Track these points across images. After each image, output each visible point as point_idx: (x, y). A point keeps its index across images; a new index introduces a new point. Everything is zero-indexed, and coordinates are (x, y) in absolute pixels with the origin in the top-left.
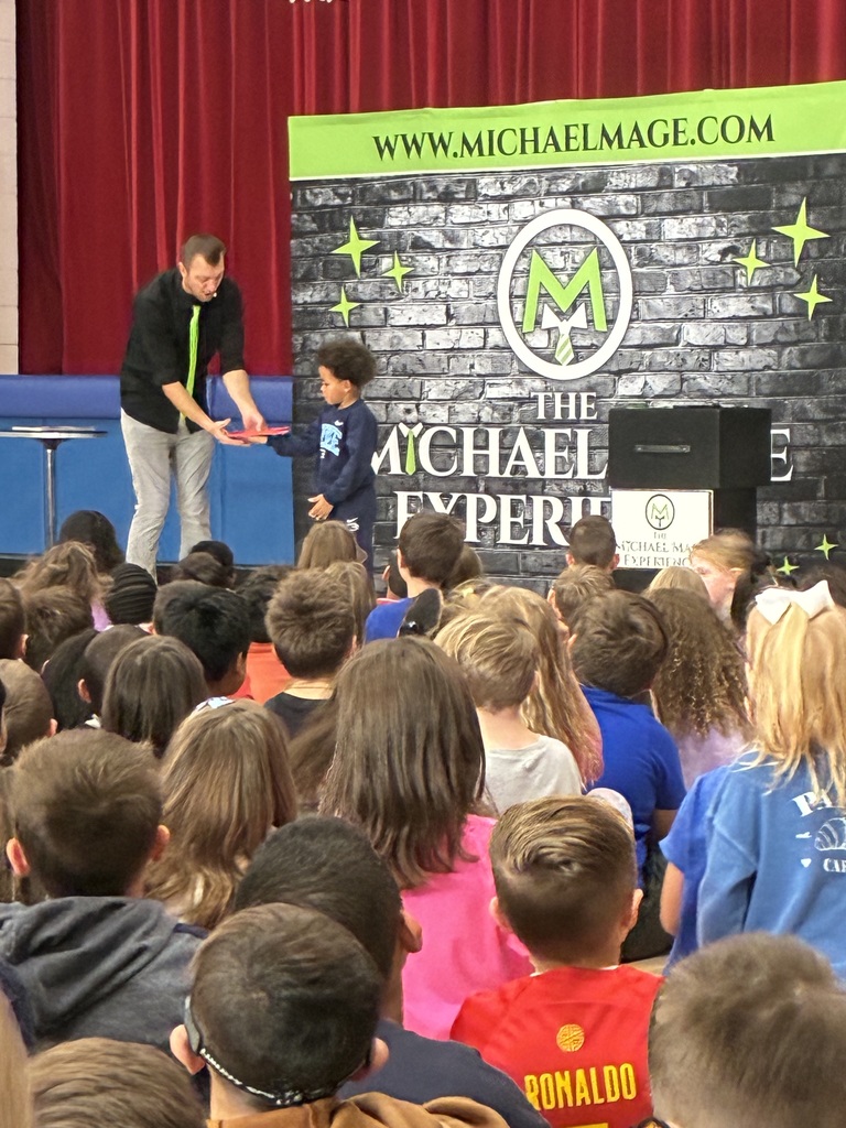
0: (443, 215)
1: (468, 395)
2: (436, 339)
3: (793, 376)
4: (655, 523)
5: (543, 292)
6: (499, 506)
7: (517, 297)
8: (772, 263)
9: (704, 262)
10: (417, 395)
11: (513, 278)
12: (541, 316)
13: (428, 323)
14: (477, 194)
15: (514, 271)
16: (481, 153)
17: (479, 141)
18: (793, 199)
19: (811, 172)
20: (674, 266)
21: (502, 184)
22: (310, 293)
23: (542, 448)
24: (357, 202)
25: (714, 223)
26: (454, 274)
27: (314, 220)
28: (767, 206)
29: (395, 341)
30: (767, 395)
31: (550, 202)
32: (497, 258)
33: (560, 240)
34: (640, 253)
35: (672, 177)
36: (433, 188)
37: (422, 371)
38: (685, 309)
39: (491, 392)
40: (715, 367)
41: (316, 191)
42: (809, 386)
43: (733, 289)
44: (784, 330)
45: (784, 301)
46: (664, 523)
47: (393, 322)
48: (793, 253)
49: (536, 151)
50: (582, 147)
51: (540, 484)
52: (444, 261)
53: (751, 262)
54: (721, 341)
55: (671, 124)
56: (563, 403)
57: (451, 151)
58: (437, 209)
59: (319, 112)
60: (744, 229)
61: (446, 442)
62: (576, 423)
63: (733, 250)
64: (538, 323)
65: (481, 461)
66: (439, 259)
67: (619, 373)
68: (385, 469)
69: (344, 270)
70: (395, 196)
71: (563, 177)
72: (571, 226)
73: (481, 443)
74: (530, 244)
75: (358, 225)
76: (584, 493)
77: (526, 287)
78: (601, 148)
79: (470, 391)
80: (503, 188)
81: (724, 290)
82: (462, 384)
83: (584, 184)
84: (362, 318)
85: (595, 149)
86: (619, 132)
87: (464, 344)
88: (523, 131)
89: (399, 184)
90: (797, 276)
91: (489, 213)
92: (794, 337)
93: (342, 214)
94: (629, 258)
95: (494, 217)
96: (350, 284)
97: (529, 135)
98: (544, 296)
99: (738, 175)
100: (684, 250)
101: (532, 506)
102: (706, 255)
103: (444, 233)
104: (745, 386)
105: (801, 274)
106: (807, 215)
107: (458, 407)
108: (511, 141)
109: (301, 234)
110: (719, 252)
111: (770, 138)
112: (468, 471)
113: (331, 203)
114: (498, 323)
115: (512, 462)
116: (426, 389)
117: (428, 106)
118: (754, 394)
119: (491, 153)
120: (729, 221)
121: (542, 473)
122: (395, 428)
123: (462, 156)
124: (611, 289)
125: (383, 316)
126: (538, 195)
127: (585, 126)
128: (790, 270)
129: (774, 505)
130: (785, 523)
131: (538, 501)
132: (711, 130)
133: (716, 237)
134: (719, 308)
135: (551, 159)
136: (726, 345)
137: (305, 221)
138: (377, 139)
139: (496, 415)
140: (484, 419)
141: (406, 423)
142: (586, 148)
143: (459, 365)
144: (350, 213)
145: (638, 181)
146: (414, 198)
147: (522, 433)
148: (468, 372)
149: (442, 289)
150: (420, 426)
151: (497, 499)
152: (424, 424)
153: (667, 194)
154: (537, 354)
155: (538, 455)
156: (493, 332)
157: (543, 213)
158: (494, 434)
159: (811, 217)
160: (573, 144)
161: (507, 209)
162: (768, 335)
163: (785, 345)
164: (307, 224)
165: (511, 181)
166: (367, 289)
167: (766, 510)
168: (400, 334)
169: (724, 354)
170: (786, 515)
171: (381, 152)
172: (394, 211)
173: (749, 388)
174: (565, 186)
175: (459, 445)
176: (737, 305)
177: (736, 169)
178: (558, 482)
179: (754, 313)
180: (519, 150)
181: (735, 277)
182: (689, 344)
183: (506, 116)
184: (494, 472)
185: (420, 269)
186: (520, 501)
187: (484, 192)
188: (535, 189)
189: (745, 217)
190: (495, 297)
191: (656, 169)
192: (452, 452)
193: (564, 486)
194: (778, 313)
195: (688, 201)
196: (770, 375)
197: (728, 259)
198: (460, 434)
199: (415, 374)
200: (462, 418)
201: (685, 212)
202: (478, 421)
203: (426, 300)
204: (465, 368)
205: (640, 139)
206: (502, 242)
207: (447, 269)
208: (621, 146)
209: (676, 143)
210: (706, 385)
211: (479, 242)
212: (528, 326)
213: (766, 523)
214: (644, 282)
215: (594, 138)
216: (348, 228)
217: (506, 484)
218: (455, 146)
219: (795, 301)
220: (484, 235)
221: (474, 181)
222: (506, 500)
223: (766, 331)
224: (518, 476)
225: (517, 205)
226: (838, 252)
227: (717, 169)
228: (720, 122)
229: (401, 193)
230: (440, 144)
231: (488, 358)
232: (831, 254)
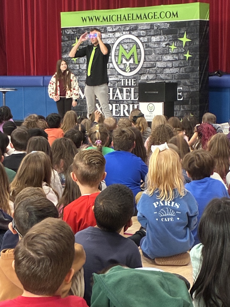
3: (183, 74)
4: (150, 110)
5: (123, 55)
7: (116, 56)
8: (178, 47)
9: (162, 47)
11: (115, 51)
12: (122, 60)
14: (107, 31)
15: (116, 50)
16: (107, 21)
17: (107, 18)
18: (183, 32)
19: (187, 25)
20: (154, 48)
21: (113, 28)
22: (66, 55)
23: (123, 92)
24: (78, 33)
25: (164, 38)
27: (67, 38)
28: (177, 34)
30: (177, 79)
31: (124, 33)
33: (127, 42)
34: (146, 45)
35: (154, 26)
38: (157, 59)
40: (164, 73)
41: (68, 30)
42: (186, 77)
43: (168, 54)
44: (181, 63)
45: (181, 56)
46: (152, 110)
48: (183, 45)
49: (121, 20)
51: (122, 101)
53: (173, 47)
54: (166, 66)
55: (153, 13)
56: (128, 82)
57: (100, 20)
59: (68, 11)
60: (171, 39)
62: (131, 86)
63: (168, 44)
64: (121, 62)
67: (141, 74)
71: (127, 27)
72: (129, 39)
74: (119, 43)
76: (133, 103)
77: (118, 53)
78: (136, 20)
80: (113, 29)
81: (166, 54)
83: (132, 28)
84: (79, 61)
85: (135, 20)
86: (141, 16)
88: (118, 15)
89: (88, 28)
90: (184, 50)
91: (109, 35)
92: (183, 65)
93: (74, 36)
94: (143, 46)
95: (111, 37)
97: (119, 16)
98: (123, 56)
99: (169, 26)
100: (157, 44)
101: (120, 106)
102: (162, 45)
104: (172, 77)
105: (185, 50)
106: (186, 36)
108: (115, 18)
109: (64, 41)
110: (165, 45)
111: (177, 17)
113: (71, 33)
114: (112, 62)
115: (115, 96)
117: (94, 9)
118: (174, 79)
119: (110, 21)
120: (167, 37)
121: (123, 99)
123: (103, 22)
124: (139, 54)
125: (84, 61)
126: (121, 31)
127: (133, 14)
128: (182, 49)
129: (179, 106)
130: (181, 110)
131: (122, 105)
132: (163, 15)
133: (164, 41)
134: (165, 58)
135: (124, 22)
136: (167, 67)
137: (65, 38)
138: (82, 18)
139: (112, 85)
142: (133, 19)
144: (76, 36)
145: (146, 27)
147: (118, 89)
151: (112, 105)
153: (152, 31)
154: (121, 70)
155: (122, 94)
156: (110, 64)
157: (122, 35)
158: (111, 89)
159: (187, 36)
160: (130, 19)
161: (114, 34)
162: (177, 65)
163: (181, 67)
164: (65, 39)
165: (115, 28)
167: (177, 107)
169: (166, 69)
170: (181, 108)
171: (83, 21)
173: (172, 78)
174: (128, 29)
176: (169, 58)
177: (169, 24)
178: (127, 101)
179: (173, 59)
180: (117, 20)
181: (169, 51)
182: (158, 67)
183: (112, 12)
184: (111, 98)
186: (118, 105)
187: (108, 30)
188: (120, 30)
189: (171, 36)
191: (150, 25)
193: (128, 102)
194: (179, 59)
195: (157, 32)
196: (178, 75)
197: (167, 46)
201: (157, 35)
205: (146, 17)
206: (113, 43)
208: (141, 19)
209: (155, 18)
210: (162, 77)
212: (119, 63)
213: (177, 110)
214: (147, 52)
215: (135, 17)
216: (75, 39)
217: (114, 101)
218: (101, 19)
219: (183, 56)
220: (108, 41)
221: (106, 28)
222: (114, 105)
223: (176, 64)
224: (117, 99)
225: (116, 34)
226: (194, 44)
227: (165, 24)
228: (165, 13)
229: (88, 31)
230: (97, 19)
231: (110, 71)
232: (192, 45)
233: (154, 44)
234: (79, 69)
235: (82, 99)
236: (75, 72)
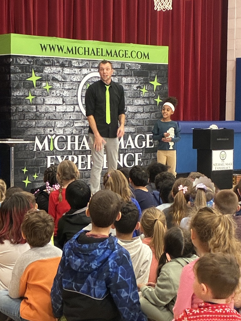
0: (61, 71)
1: (69, 126)
2: (60, 109)
3: (154, 120)
4: (222, 158)
6: (78, 159)
7: (83, 97)
8: (149, 91)
9: (133, 90)
10: (54, 126)
11: (82, 91)
13: (57, 104)
14: (71, 65)
15: (82, 89)
16: (73, 53)
17: (72, 49)
18: (154, 75)
19: (157, 68)
21: (79, 63)
22: (18, 93)
24: (34, 64)
25: (135, 79)
26: (65, 89)
27: (20, 69)
28: (148, 76)
29: (46, 109)
30: (148, 125)
31: (92, 70)
32: (77, 85)
33: (95, 81)
35: (124, 66)
36: (58, 62)
37: (55, 118)
38: (128, 102)
39: (76, 125)
40: (135, 118)
41: (21, 59)
43: (139, 97)
44: (151, 108)
45: (151, 101)
46: (224, 158)
47: (46, 103)
48: (154, 89)
49: (89, 54)
50: (101, 55)
52: (62, 85)
53: (144, 90)
54: (137, 111)
55: (124, 51)
58: (59, 69)
60: (142, 82)
61: (63, 140)
63: (140, 87)
65: (73, 146)
66: (60, 84)
68: (44, 149)
69: (30, 86)
70: (46, 63)
71: (96, 63)
72: (98, 77)
73: (73, 140)
74: (87, 82)
75: (35, 71)
78: (106, 56)
79: (69, 125)
80: (79, 64)
81: (137, 97)
82: (67, 123)
84: (36, 102)
85: (105, 56)
86: (111, 52)
87: (68, 110)
88: (85, 48)
89: (48, 59)
90: (155, 95)
91: (75, 71)
92: (154, 110)
93: (30, 68)
95: (76, 73)
96: (32, 90)
97: (87, 50)
99: (141, 67)
100: (128, 86)
101: (87, 158)
102: (133, 88)
103: (61, 76)
104: (143, 123)
105: (156, 94)
106: (157, 79)
107: (66, 130)
108: (82, 51)
109: (15, 73)
110: (136, 87)
111: (148, 58)
112: (69, 149)
113: (26, 63)
114: (78, 104)
115: (82, 145)
116: (56, 124)
118: (145, 125)
119: (76, 54)
120: (139, 79)
122: (47, 136)
123: (67, 53)
125: (43, 101)
126: (89, 67)
127: (102, 49)
128: (153, 93)
129: (149, 154)
130: (152, 158)
131: (89, 156)
132: (134, 55)
133: (135, 83)
134: (136, 102)
136: (138, 112)
137: (17, 69)
138: (41, 45)
139: (77, 132)
140: (74, 133)
141: (50, 134)
142: (102, 55)
143: (67, 117)
144: (32, 67)
146: (53, 65)
147: (85, 137)
148: (69, 119)
149: (61, 93)
150: (54, 136)
151: (78, 157)
152: (56, 135)
153: (123, 71)
156: (76, 107)
157: (90, 73)
158: (77, 137)
159: (158, 80)
160: (99, 54)
161: (80, 70)
162: (148, 110)
163: (152, 112)
164: (17, 70)
165: (81, 63)
166: (38, 92)
168: (48, 107)
169: (138, 115)
170: (152, 156)
171: (42, 49)
172: (46, 68)
175: (67, 141)
176: (140, 102)
177: (140, 65)
179: (144, 104)
180: (84, 54)
181: (140, 94)
182: (129, 112)
183: (80, 43)
184: (77, 148)
185: (54, 87)
186: (84, 157)
187: (73, 65)
188: (88, 66)
189: (142, 78)
190: (77, 97)
191: (120, 64)
192: (64, 143)
194: (150, 104)
195: (128, 73)
196: (149, 120)
197: (138, 89)
198: (67, 137)
199: (52, 119)
200: (67, 133)
201: (127, 76)
202: (72, 133)
203: (56, 96)
204: (68, 118)
205: (116, 55)
206: (79, 80)
207: (63, 87)
208: (111, 56)
209: (125, 57)
210: (133, 123)
211: (72, 80)
213: (148, 159)
215: (104, 53)
216: (32, 72)
217: (80, 152)
218: (65, 50)
219: (154, 101)
220: (74, 78)
221: (71, 61)
222: (80, 157)
223: (147, 108)
224: (83, 149)
225: (83, 70)
226: (164, 89)
227: (136, 65)
228: (136, 53)
229: (48, 63)
230: (60, 49)
231: (75, 114)
232: (162, 89)
233: (125, 85)
234: (36, 112)
235: (40, 150)
236: (30, 115)
